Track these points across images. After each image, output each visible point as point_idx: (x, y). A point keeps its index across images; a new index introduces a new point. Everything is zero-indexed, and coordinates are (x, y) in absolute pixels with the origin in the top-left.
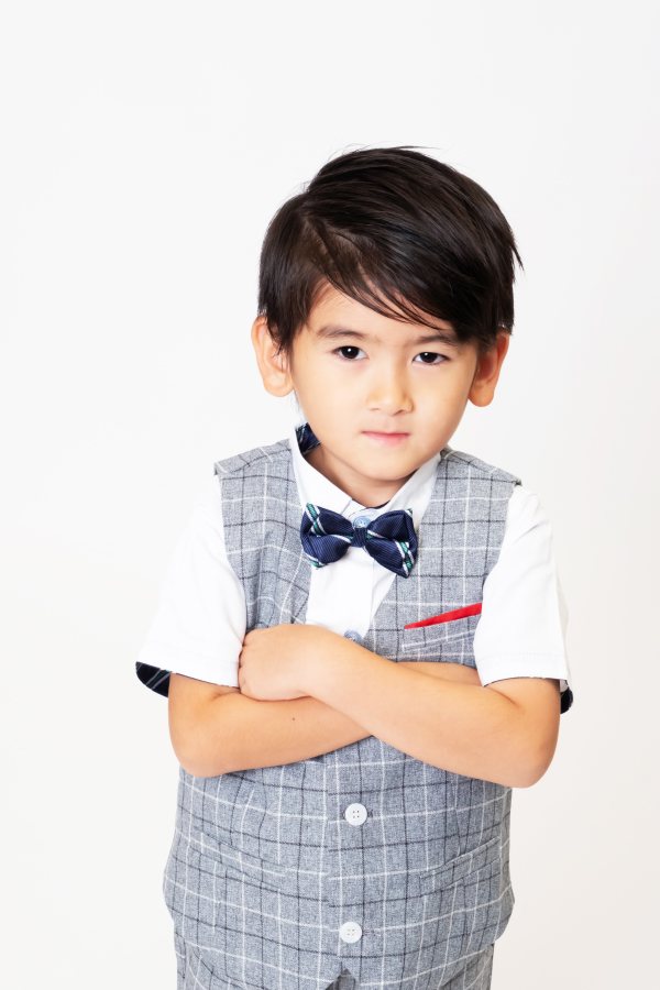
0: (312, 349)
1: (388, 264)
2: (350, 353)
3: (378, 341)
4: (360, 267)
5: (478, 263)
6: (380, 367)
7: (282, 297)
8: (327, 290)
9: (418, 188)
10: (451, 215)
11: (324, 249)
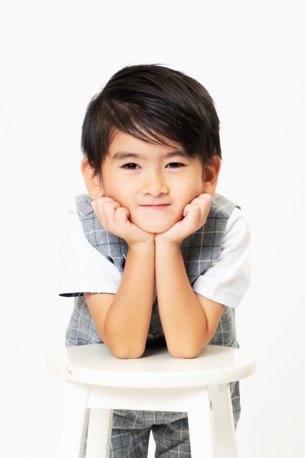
0: (111, 167)
1: (146, 114)
2: (132, 166)
3: (145, 158)
4: (132, 118)
5: (195, 112)
6: (148, 172)
7: (93, 142)
8: (116, 133)
9: (160, 78)
10: (178, 89)
11: (113, 112)
